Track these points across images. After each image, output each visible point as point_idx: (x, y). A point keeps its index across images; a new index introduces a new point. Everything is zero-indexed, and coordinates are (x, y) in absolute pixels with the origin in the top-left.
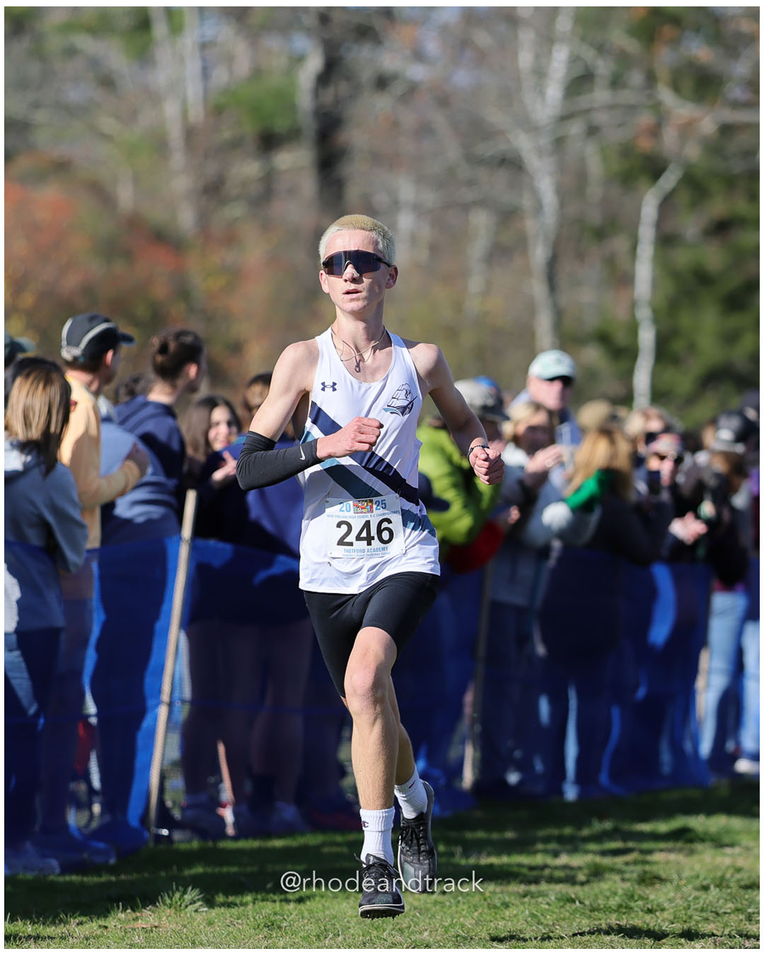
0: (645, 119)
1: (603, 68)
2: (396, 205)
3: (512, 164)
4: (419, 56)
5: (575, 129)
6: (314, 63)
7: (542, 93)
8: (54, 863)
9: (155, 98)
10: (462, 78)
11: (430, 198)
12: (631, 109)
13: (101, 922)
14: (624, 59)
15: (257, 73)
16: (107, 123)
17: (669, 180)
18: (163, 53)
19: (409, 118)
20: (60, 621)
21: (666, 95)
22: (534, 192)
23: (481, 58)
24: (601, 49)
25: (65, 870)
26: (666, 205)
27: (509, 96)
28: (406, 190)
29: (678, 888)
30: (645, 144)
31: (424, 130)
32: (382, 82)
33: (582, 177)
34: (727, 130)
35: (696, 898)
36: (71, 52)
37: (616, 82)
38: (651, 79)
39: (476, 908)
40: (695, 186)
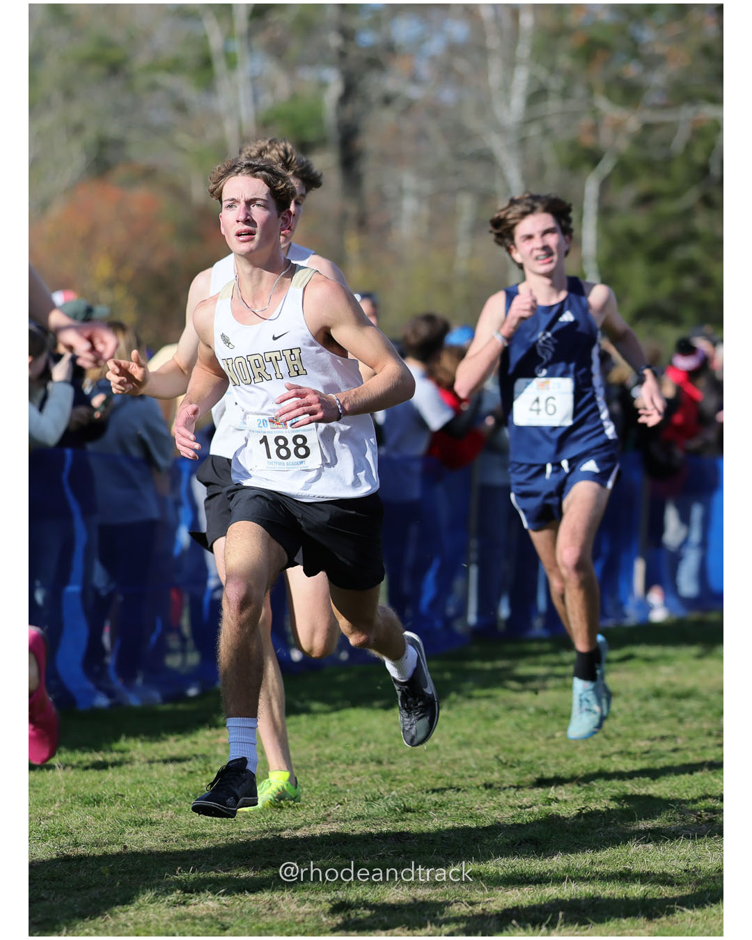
0: (586, 121)
1: (555, 84)
2: (401, 191)
3: (486, 158)
4: (414, 79)
5: (534, 131)
6: (335, 88)
7: (508, 104)
8: (156, 695)
9: (217, 119)
10: (448, 95)
11: (427, 186)
12: (575, 115)
13: (193, 738)
14: (570, 77)
15: (294, 97)
16: (183, 139)
17: (606, 166)
18: (223, 85)
19: (408, 126)
20: (155, 514)
21: (602, 104)
22: (504, 178)
23: (460, 80)
24: (552, 70)
25: (166, 700)
26: (604, 185)
27: (483, 108)
28: (409, 180)
29: (626, 700)
30: (588, 141)
31: (421, 135)
32: (388, 100)
33: (541, 168)
34: (648, 127)
35: (640, 708)
36: (154, 87)
37: (565, 94)
38: (590, 90)
39: (473, 720)
40: (625, 171)
